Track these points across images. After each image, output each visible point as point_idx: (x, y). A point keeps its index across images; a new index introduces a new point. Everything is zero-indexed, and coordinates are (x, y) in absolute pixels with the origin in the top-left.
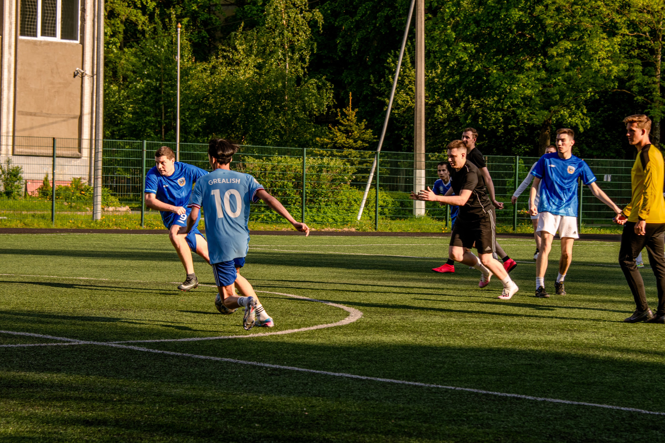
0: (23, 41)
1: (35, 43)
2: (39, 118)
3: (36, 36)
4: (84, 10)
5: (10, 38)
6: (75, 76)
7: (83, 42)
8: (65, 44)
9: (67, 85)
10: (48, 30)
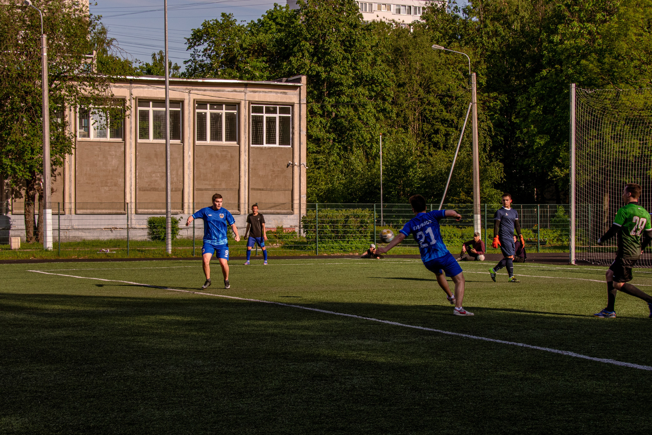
0: (254, 147)
1: (261, 148)
2: (266, 192)
3: (263, 144)
4: (293, 128)
5: (245, 146)
7: (293, 146)
8: (282, 148)
9: (283, 171)
10: (271, 140)
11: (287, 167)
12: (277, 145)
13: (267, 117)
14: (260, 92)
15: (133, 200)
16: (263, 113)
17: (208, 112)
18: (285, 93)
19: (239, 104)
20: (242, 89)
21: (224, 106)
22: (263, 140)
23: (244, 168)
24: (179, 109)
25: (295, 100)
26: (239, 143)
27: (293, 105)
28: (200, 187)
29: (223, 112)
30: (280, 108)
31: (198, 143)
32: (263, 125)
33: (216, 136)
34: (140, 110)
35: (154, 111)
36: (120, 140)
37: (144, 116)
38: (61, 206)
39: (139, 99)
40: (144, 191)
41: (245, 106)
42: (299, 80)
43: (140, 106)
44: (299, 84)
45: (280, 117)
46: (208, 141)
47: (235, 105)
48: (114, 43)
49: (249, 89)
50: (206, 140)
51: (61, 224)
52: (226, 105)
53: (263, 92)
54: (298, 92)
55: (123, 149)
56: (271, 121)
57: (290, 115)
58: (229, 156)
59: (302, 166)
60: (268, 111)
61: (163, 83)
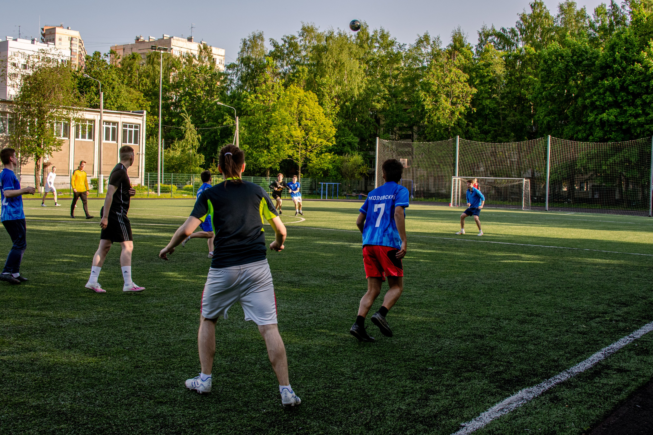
4: (140, 136)
7: (139, 145)
8: (135, 145)
10: (130, 141)
12: (133, 144)
13: (129, 130)
14: (126, 117)
16: (127, 128)
17: (105, 126)
18: (137, 119)
19: (118, 123)
20: (119, 115)
21: (111, 124)
22: (127, 142)
25: (141, 122)
26: (117, 142)
27: (140, 125)
29: (111, 126)
30: (135, 126)
32: (127, 133)
36: (67, 138)
41: (120, 124)
42: (143, 113)
44: (143, 115)
45: (134, 130)
47: (116, 123)
49: (122, 116)
54: (143, 119)
55: (69, 143)
56: (131, 132)
57: (139, 130)
59: (143, 154)
60: (129, 127)
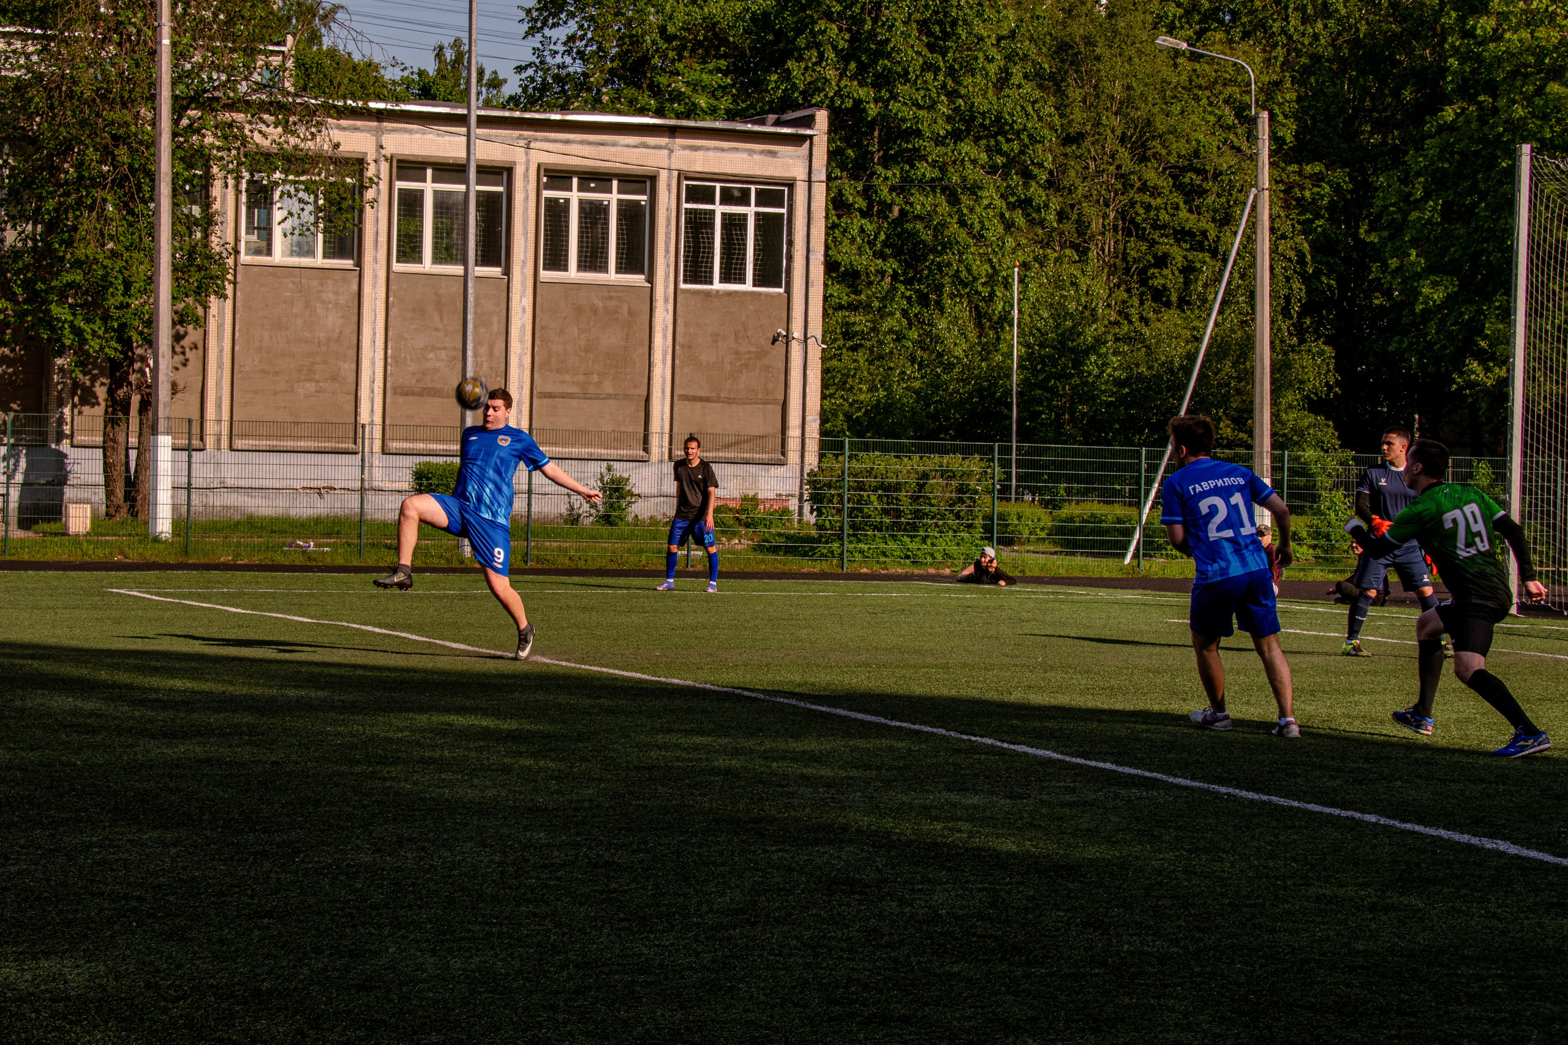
0: (688, 290)
1: (708, 294)
2: (716, 405)
3: (711, 283)
4: (790, 243)
5: (666, 287)
6: (774, 340)
7: (788, 291)
8: (760, 294)
9: (761, 354)
10: (732, 273)
11: (773, 343)
12: (748, 286)
13: (723, 214)
14: (708, 149)
15: (378, 419)
16: (713, 203)
17: (574, 196)
18: (773, 154)
19: (653, 179)
20: (663, 141)
21: (615, 183)
22: (712, 272)
23: (661, 342)
24: (500, 189)
25: (798, 171)
26: (650, 279)
27: (791, 185)
28: (549, 388)
29: (613, 198)
30: (759, 193)
31: (545, 275)
32: (713, 234)
33: (592, 259)
34: (400, 190)
35: (435, 192)
36: (348, 263)
37: (411, 204)
38: (196, 429)
39: (399, 161)
40: (407, 394)
41: (669, 185)
42: (809, 122)
43: (400, 178)
44: (808, 132)
45: (757, 214)
46: (573, 273)
47: (645, 181)
48: (340, 16)
49: (679, 141)
50: (566, 270)
51: (193, 474)
52: (620, 181)
53: (716, 149)
54: (807, 152)
55: (355, 287)
56: (735, 225)
57: (784, 211)
58: (625, 311)
59: (811, 341)
60: (728, 198)
61: (462, 120)
